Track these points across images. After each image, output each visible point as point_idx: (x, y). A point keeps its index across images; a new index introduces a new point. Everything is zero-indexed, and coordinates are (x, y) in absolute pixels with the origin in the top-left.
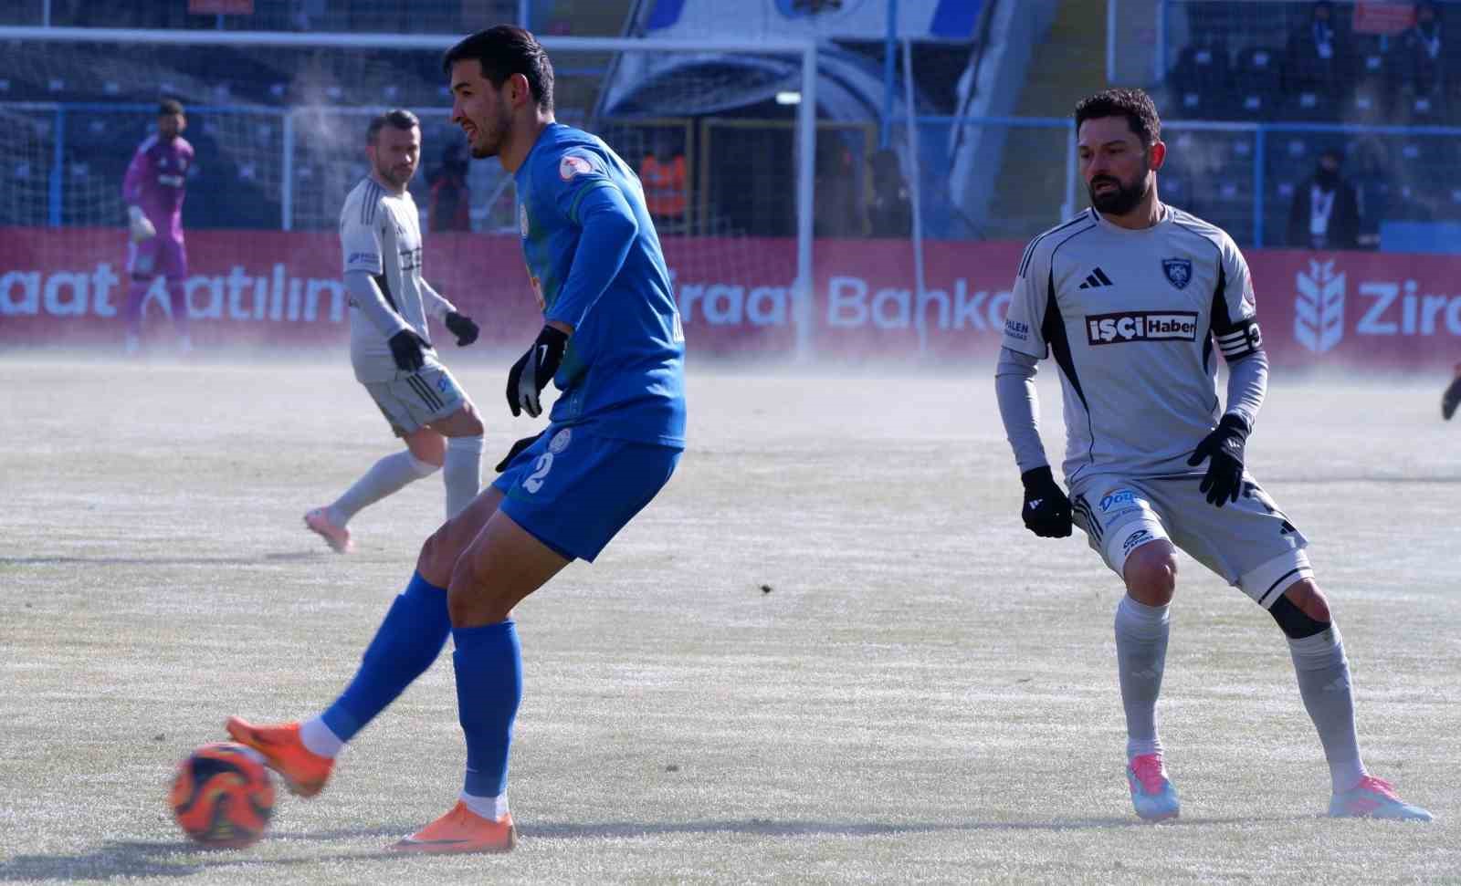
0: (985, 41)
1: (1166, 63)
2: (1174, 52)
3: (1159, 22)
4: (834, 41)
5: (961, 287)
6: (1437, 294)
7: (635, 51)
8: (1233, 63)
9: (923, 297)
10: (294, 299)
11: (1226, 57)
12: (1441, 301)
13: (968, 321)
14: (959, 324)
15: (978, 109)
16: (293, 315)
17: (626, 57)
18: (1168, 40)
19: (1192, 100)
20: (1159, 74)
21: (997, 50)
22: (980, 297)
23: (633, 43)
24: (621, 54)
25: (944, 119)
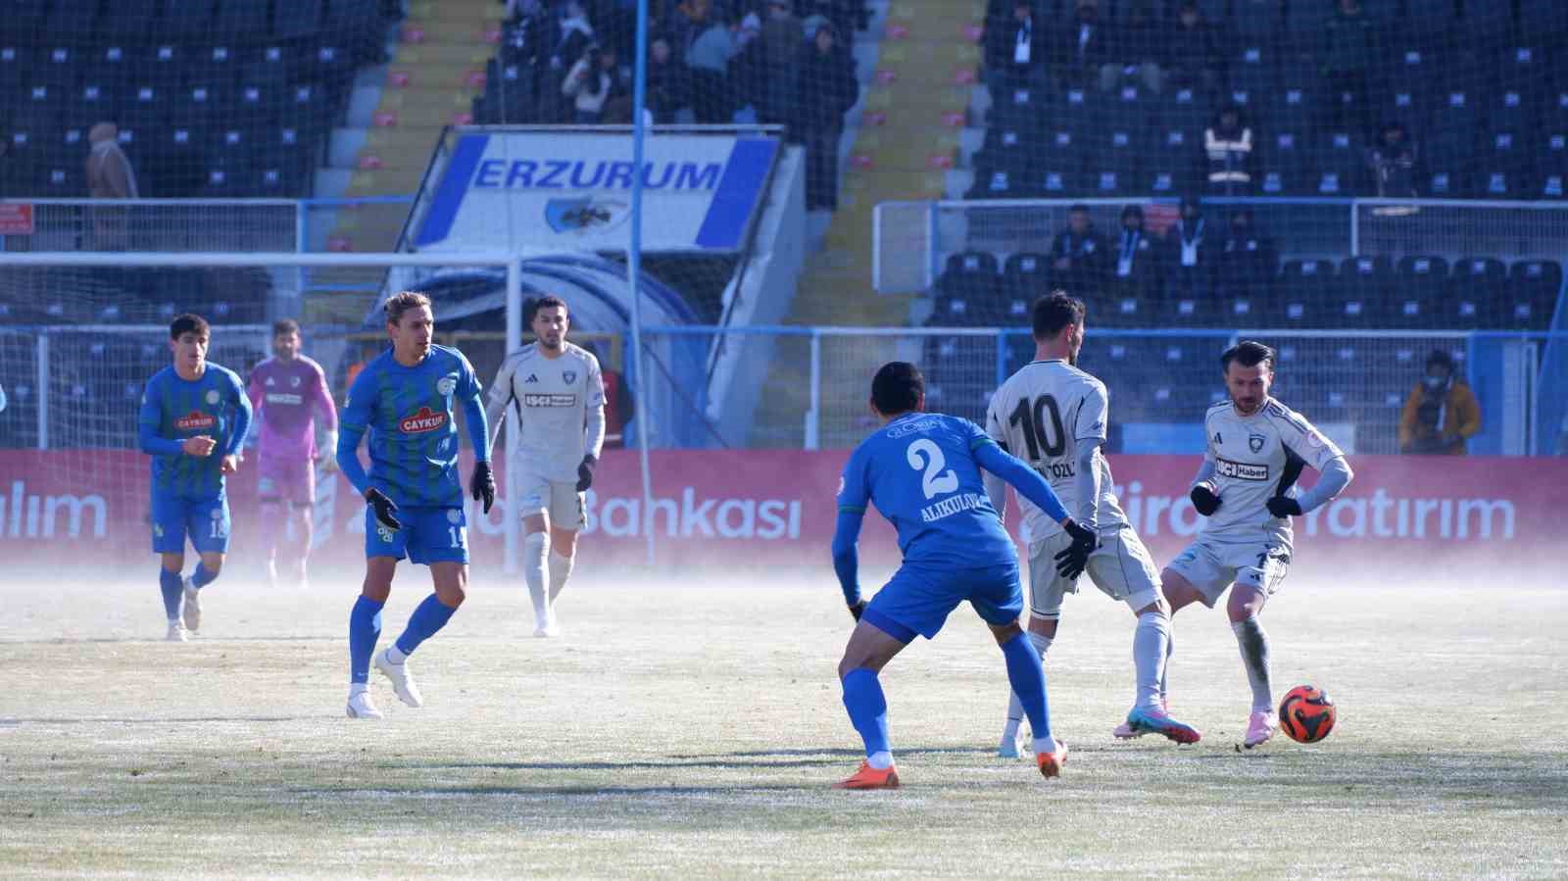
0: (751, 250)
1: (934, 271)
2: (943, 258)
3: (928, 231)
4: (602, 254)
5: (689, 494)
6: (1161, 495)
7: (402, 266)
8: (1001, 269)
9: (652, 505)
10: (33, 516)
11: (994, 263)
12: (1164, 503)
13: (696, 527)
14: (688, 532)
15: (740, 319)
16: (32, 532)
17: (395, 272)
18: (937, 247)
19: (958, 306)
20: (929, 281)
21: (764, 260)
22: (708, 504)
23: (402, 257)
24: (386, 270)
25: (706, 329)
